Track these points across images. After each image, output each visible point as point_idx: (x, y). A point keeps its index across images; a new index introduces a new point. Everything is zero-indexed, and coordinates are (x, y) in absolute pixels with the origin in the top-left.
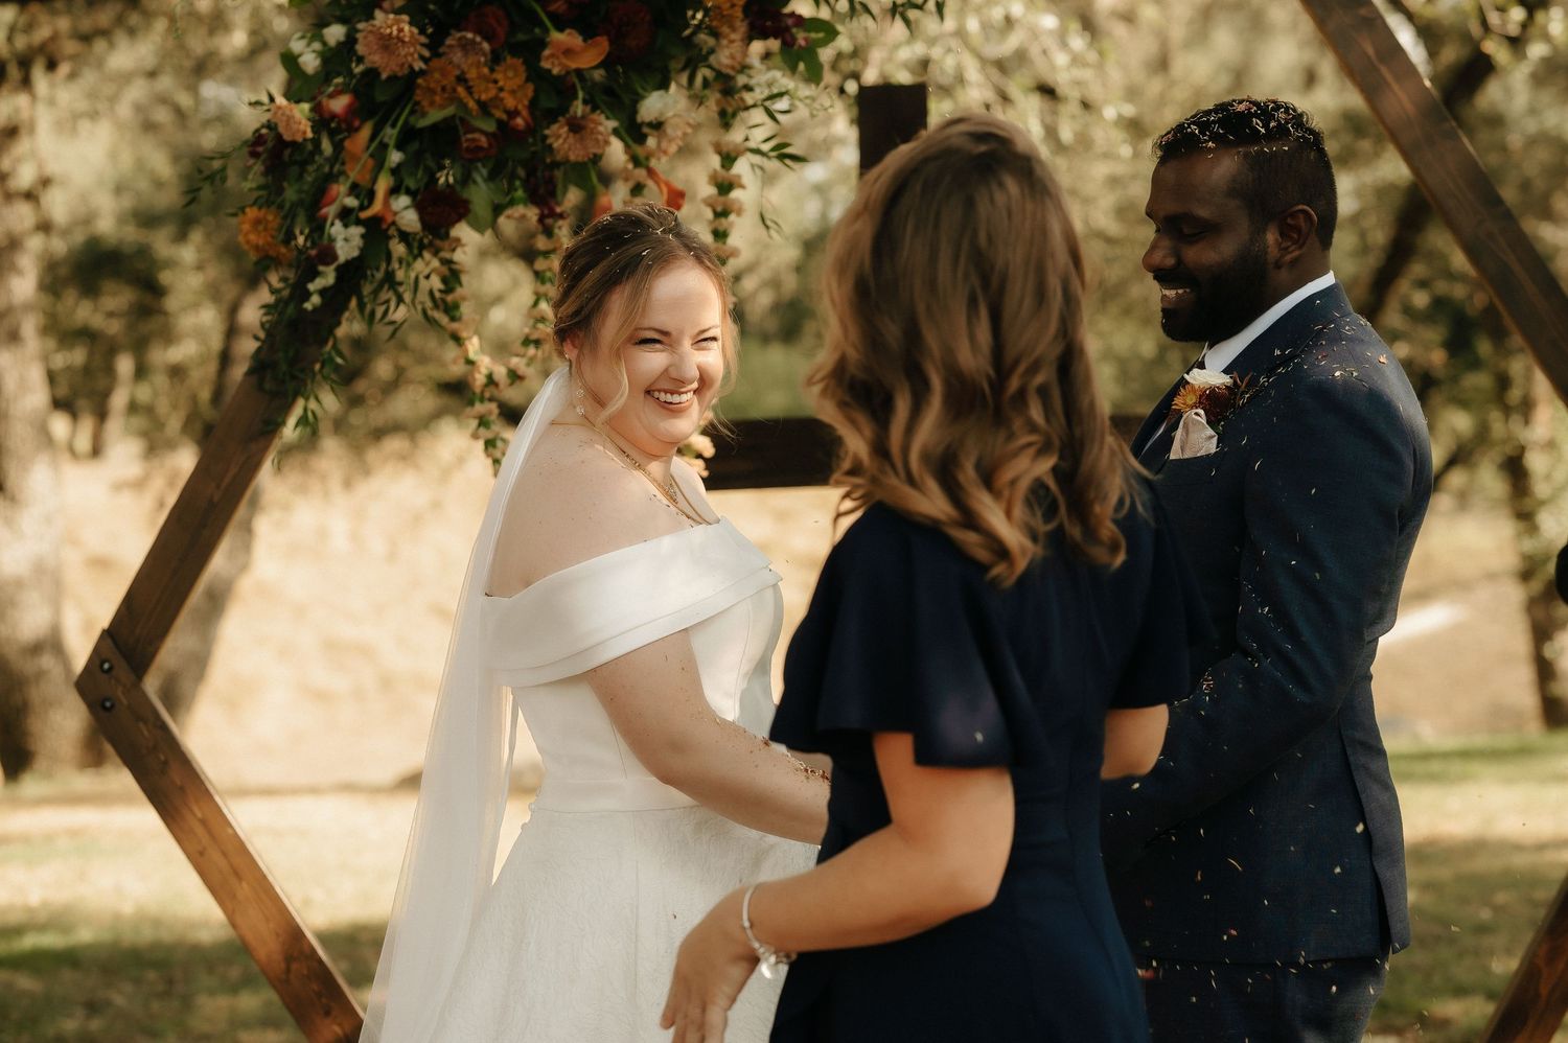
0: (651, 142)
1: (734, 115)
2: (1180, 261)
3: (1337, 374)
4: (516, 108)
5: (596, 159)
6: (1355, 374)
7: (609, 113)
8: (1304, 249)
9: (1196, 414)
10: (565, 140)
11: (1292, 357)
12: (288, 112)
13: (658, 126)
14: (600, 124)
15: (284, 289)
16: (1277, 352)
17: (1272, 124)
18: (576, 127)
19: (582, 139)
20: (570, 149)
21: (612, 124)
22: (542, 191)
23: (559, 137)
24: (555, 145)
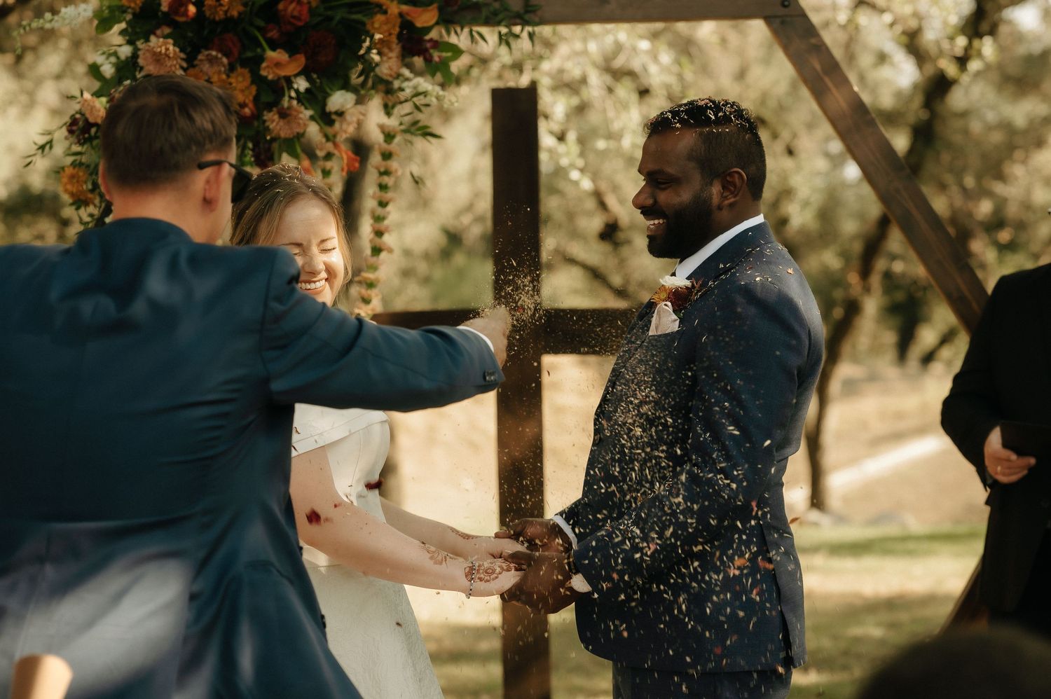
0: (337, 125)
1: (393, 107)
2: (656, 202)
3: (758, 279)
4: (244, 102)
5: (300, 136)
6: (770, 280)
7: (307, 105)
8: (738, 198)
9: (666, 305)
10: (277, 124)
11: (730, 269)
12: (91, 104)
13: (340, 114)
14: (301, 113)
15: (91, 222)
16: (722, 266)
17: (720, 114)
18: (284, 115)
19: (289, 123)
20: (280, 129)
21: (309, 113)
22: (263, 157)
23: (272, 120)
24: (271, 127)
